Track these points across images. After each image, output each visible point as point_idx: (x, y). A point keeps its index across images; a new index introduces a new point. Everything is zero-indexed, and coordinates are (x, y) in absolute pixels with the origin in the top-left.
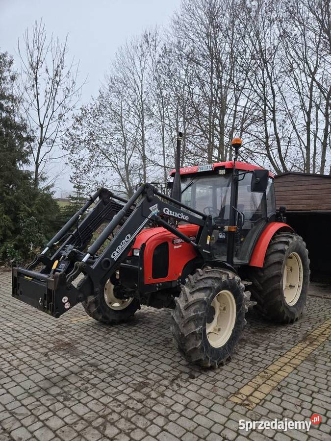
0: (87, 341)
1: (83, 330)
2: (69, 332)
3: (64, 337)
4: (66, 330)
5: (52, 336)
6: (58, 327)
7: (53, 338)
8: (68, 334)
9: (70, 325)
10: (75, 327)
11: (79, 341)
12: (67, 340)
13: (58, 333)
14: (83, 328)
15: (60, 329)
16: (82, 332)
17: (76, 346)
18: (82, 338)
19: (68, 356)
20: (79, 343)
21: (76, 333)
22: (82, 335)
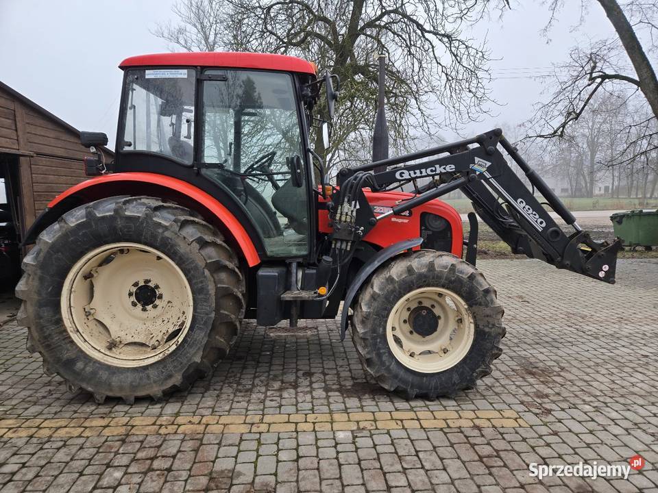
0: (500, 370)
1: (497, 390)
2: (526, 394)
3: (536, 386)
4: (530, 399)
5: (558, 394)
6: (549, 412)
7: (557, 390)
8: (528, 389)
9: (521, 408)
10: (510, 400)
11: (512, 373)
12: (532, 380)
13: (547, 396)
14: (497, 394)
15: (544, 405)
16: (503, 386)
17: (518, 368)
18: (507, 376)
19: (533, 360)
20: (513, 370)
21: (514, 387)
22: (503, 382)
